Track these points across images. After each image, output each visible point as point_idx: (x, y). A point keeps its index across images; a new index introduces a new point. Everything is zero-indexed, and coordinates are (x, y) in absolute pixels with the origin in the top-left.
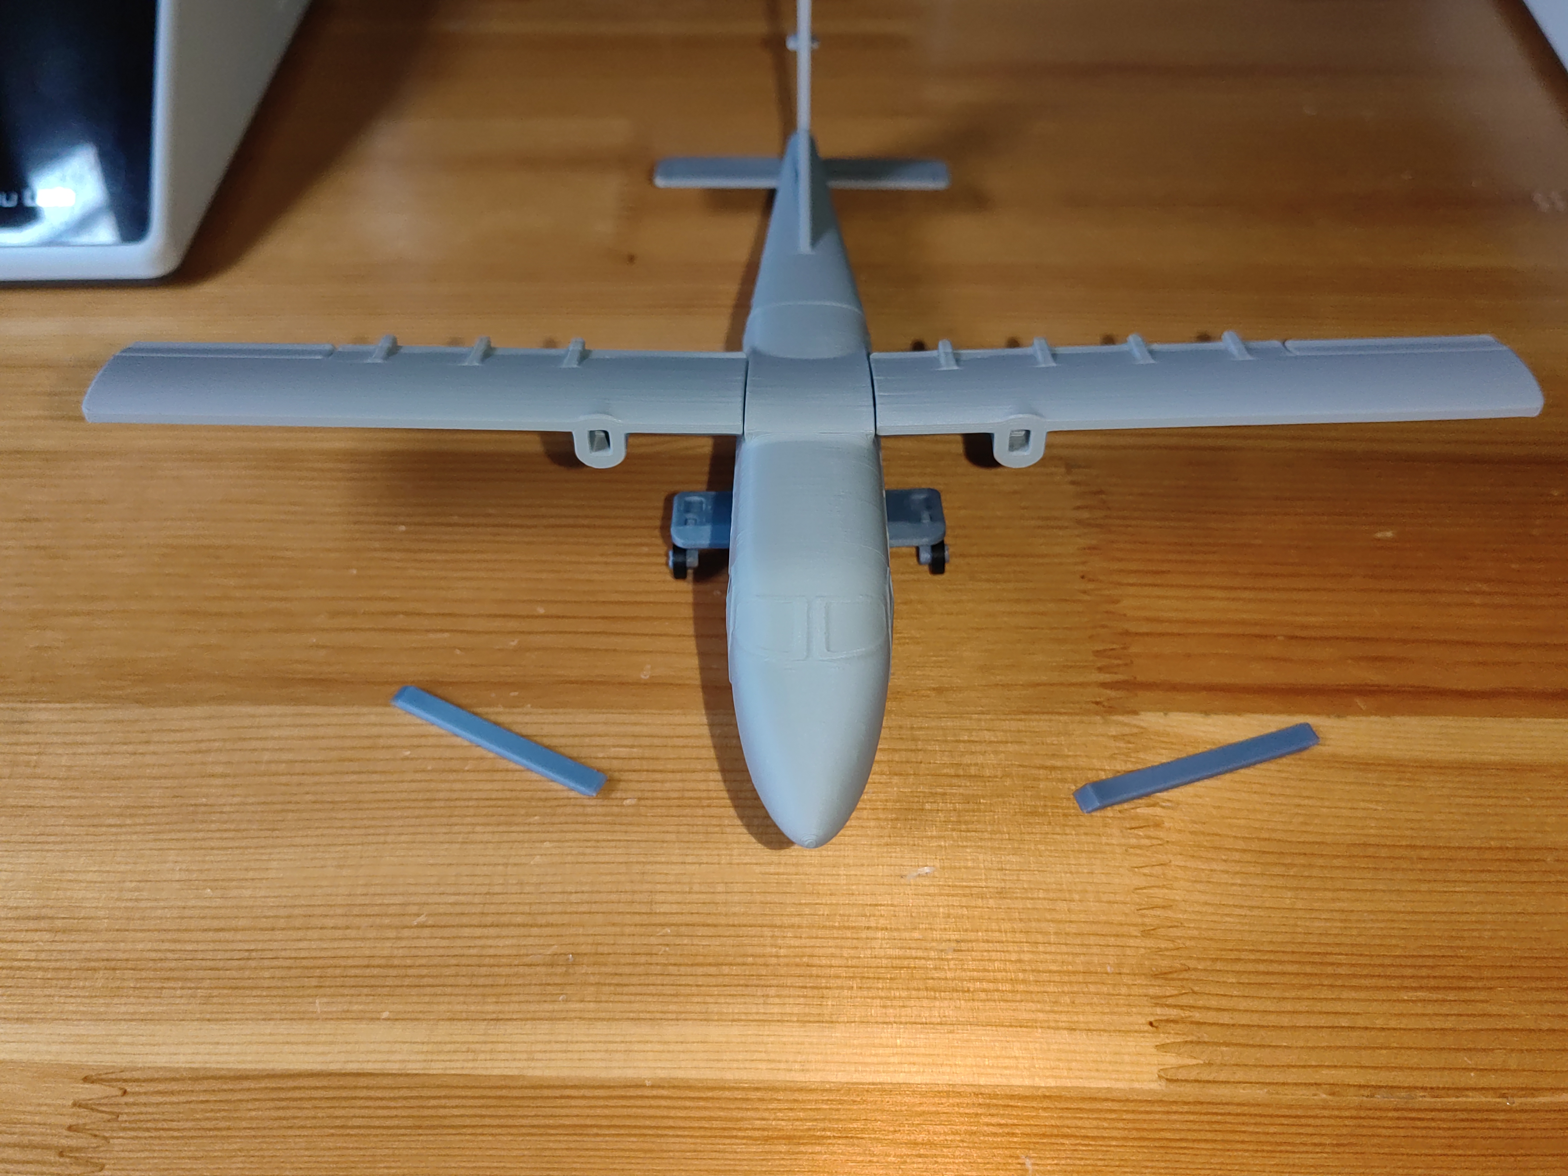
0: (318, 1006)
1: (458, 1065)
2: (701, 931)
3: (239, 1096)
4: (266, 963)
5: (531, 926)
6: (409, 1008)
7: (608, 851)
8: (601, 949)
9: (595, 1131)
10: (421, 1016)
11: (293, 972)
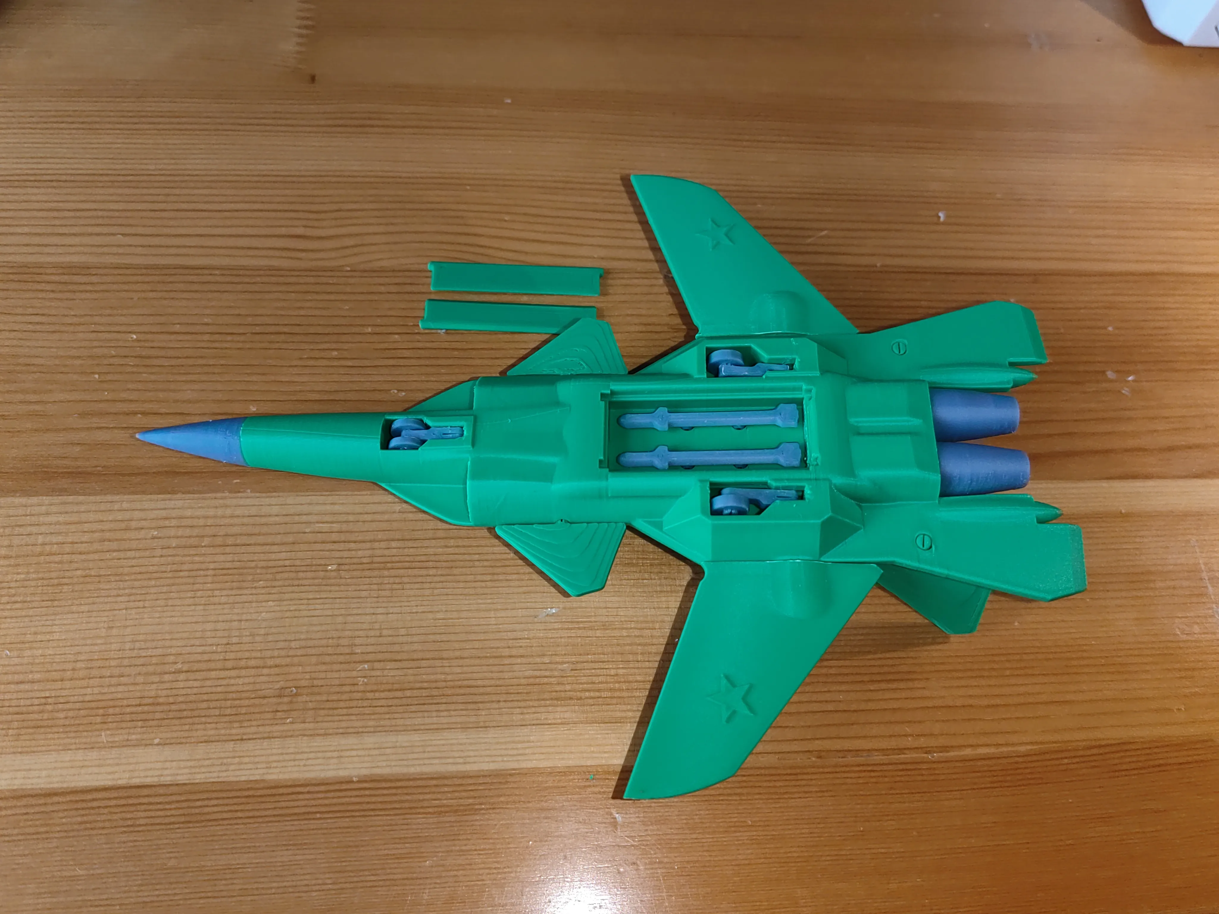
0: (104, 737)
1: (215, 775)
2: (390, 665)
3: (51, 808)
4: (60, 706)
5: (263, 667)
6: (175, 735)
7: (318, 607)
8: (316, 682)
9: (318, 816)
10: (184, 740)
11: (82, 712)
